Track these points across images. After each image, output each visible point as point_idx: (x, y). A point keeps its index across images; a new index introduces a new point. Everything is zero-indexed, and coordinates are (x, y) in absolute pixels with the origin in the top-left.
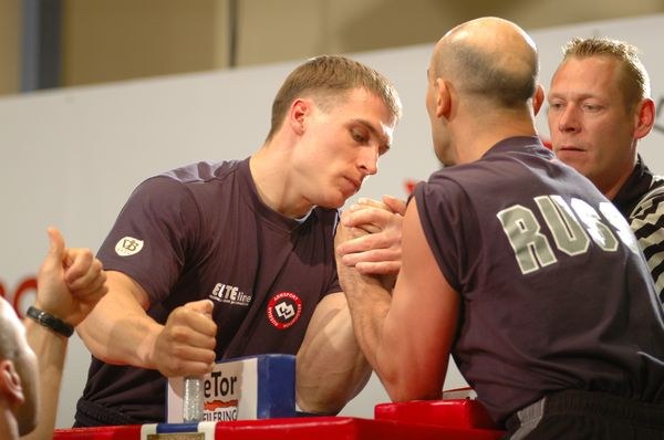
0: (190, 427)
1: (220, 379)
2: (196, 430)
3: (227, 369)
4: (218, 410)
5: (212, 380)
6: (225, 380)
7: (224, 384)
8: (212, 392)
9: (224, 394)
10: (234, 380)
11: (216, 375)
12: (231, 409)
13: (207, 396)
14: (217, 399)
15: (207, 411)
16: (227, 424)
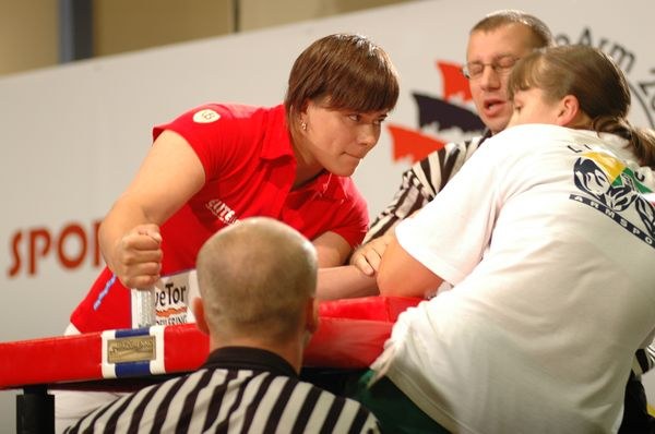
0: (144, 332)
1: (172, 289)
2: (148, 333)
3: (177, 280)
4: (172, 316)
5: (166, 291)
6: (177, 290)
7: (176, 294)
8: (166, 301)
9: (176, 302)
10: (183, 289)
11: (169, 286)
12: (182, 314)
13: (162, 304)
14: (170, 306)
15: (163, 318)
16: (175, 327)
